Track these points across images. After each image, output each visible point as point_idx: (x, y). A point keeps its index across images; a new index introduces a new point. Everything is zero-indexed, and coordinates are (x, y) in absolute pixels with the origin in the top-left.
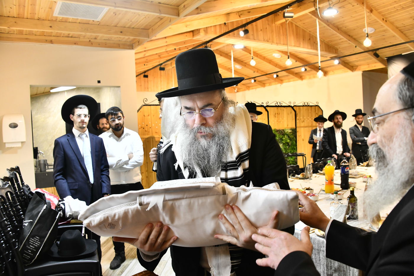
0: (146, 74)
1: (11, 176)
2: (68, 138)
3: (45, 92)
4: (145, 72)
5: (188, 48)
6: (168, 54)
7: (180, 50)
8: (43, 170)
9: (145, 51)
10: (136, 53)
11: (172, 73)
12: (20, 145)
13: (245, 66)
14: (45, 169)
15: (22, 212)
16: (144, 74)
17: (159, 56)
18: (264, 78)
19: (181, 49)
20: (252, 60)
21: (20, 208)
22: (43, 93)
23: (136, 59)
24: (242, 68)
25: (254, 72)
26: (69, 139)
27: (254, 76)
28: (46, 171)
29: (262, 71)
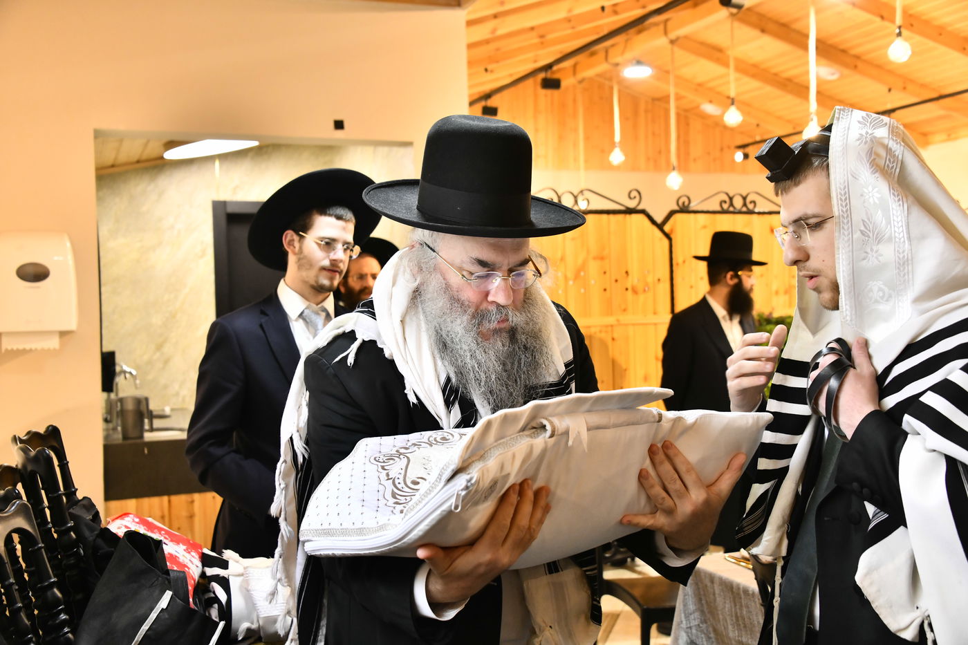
0: (491, 103)
1: (29, 468)
2: (264, 320)
3: (145, 157)
4: (488, 96)
5: (644, 7)
6: (573, 28)
7: (616, 13)
8: (132, 433)
9: (495, 16)
10: (470, 23)
11: (575, 101)
12: (54, 343)
13: (856, 67)
14: (142, 430)
15: (66, 613)
16: (483, 103)
17: (542, 36)
18: (932, 110)
19: (618, 9)
20: (899, 41)
21: (58, 598)
22: (138, 162)
23: (471, 46)
24: (842, 77)
25: (890, 90)
26: (264, 326)
27: (889, 107)
28: (141, 437)
29: (923, 86)
